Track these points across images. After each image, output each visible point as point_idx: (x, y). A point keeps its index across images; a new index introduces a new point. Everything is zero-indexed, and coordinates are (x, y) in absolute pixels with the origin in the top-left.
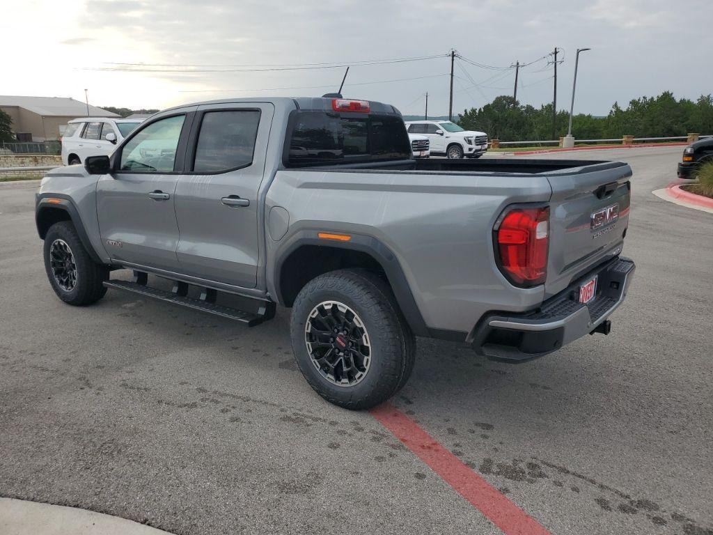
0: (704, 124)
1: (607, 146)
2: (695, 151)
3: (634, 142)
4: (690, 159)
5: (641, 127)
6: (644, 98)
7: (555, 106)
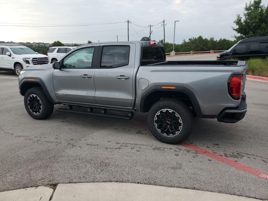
0: (212, 47)
1: (186, 54)
2: (221, 56)
3: (194, 53)
4: (219, 59)
5: (193, 48)
6: (193, 38)
7: (164, 40)
